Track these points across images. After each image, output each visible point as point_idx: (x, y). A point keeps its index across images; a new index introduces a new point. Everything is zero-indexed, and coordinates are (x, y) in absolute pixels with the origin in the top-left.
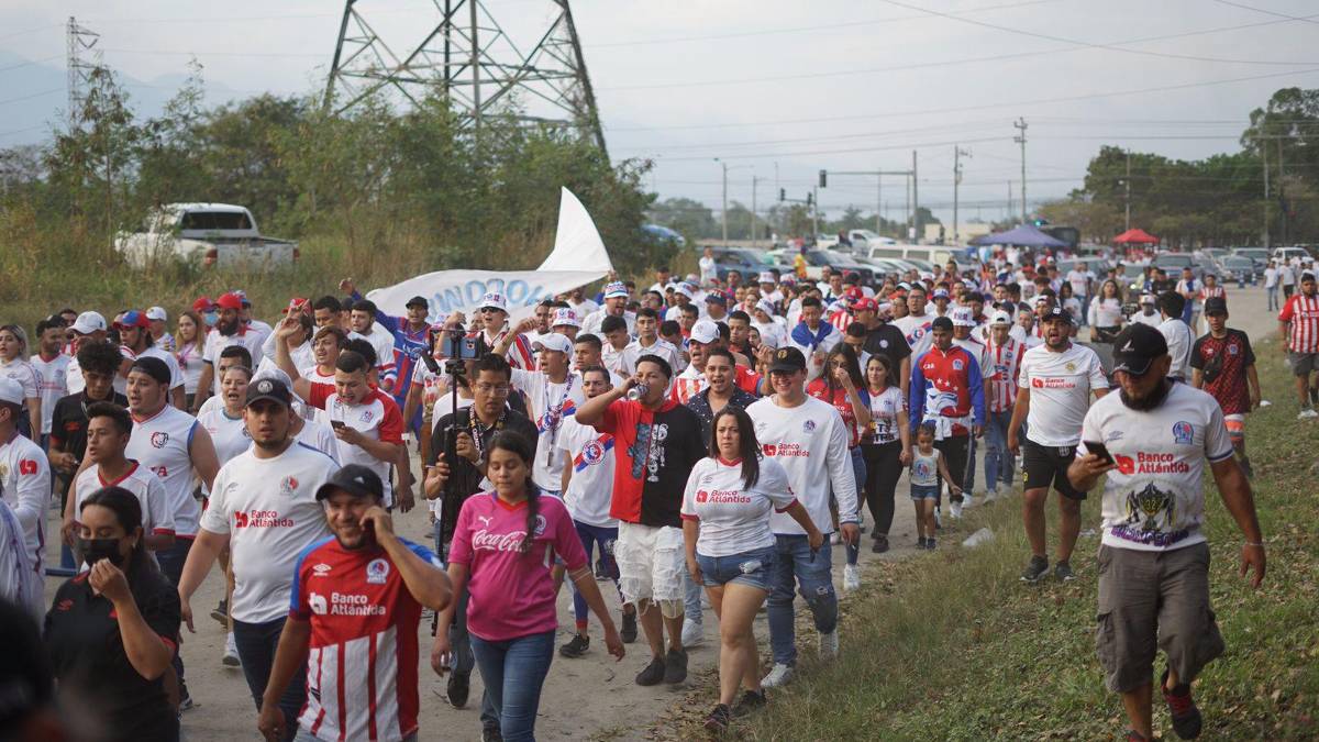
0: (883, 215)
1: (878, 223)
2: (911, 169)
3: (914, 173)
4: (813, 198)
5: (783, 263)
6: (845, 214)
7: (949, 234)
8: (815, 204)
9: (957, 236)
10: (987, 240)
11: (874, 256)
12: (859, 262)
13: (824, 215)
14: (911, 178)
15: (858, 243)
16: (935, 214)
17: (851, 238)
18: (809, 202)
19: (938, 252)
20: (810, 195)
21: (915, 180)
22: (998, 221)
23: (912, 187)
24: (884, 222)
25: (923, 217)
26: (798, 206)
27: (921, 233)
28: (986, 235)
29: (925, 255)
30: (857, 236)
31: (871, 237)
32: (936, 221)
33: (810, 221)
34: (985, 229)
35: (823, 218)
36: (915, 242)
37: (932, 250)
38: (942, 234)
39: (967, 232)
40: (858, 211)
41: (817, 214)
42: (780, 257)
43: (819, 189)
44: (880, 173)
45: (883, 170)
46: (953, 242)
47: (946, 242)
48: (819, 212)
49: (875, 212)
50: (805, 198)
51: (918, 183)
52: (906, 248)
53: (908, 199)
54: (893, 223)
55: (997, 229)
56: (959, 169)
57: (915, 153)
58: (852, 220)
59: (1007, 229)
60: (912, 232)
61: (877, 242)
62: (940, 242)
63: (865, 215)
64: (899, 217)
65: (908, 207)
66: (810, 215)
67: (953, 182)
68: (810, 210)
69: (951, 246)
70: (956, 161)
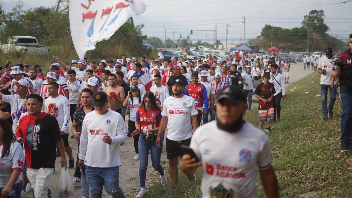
0: (208, 42)
1: (206, 44)
2: (215, 30)
3: (216, 31)
4: (189, 37)
5: (181, 54)
6: (197, 42)
7: (225, 47)
8: (189, 39)
9: (227, 48)
10: (235, 49)
11: (205, 53)
12: (201, 54)
13: (192, 42)
14: (215, 32)
15: (201, 49)
16: (221, 42)
17: (199, 48)
18: (188, 38)
19: (222, 52)
20: (188, 36)
21: (216, 33)
22: (238, 44)
23: (215, 35)
24: (208, 44)
25: (218, 43)
26: (185, 39)
27: (217, 47)
28: (235, 48)
29: (218, 53)
30: (201, 48)
31: (204, 48)
32: (221, 44)
33: (188, 43)
34: (234, 46)
35: (192, 43)
36: (216, 49)
37: (220, 51)
38: (223, 47)
39: (230, 47)
40: (201, 41)
41: (190, 42)
42: (180, 53)
43: (190, 35)
44: (207, 31)
45: (208, 30)
46: (226, 49)
47: (224, 49)
48: (191, 41)
49: (205, 41)
50: (187, 37)
51: (217, 33)
52: (213, 51)
53: (214, 38)
54: (210, 44)
55: (237, 46)
56: (228, 30)
57: (216, 26)
58: (199, 43)
59: (240, 46)
60: (215, 47)
61: (206, 49)
62: (222, 49)
63: (203, 42)
64: (212, 43)
65: (214, 40)
66: (188, 42)
67: (226, 33)
68: (188, 40)
69: (225, 50)
70: (227, 28)
